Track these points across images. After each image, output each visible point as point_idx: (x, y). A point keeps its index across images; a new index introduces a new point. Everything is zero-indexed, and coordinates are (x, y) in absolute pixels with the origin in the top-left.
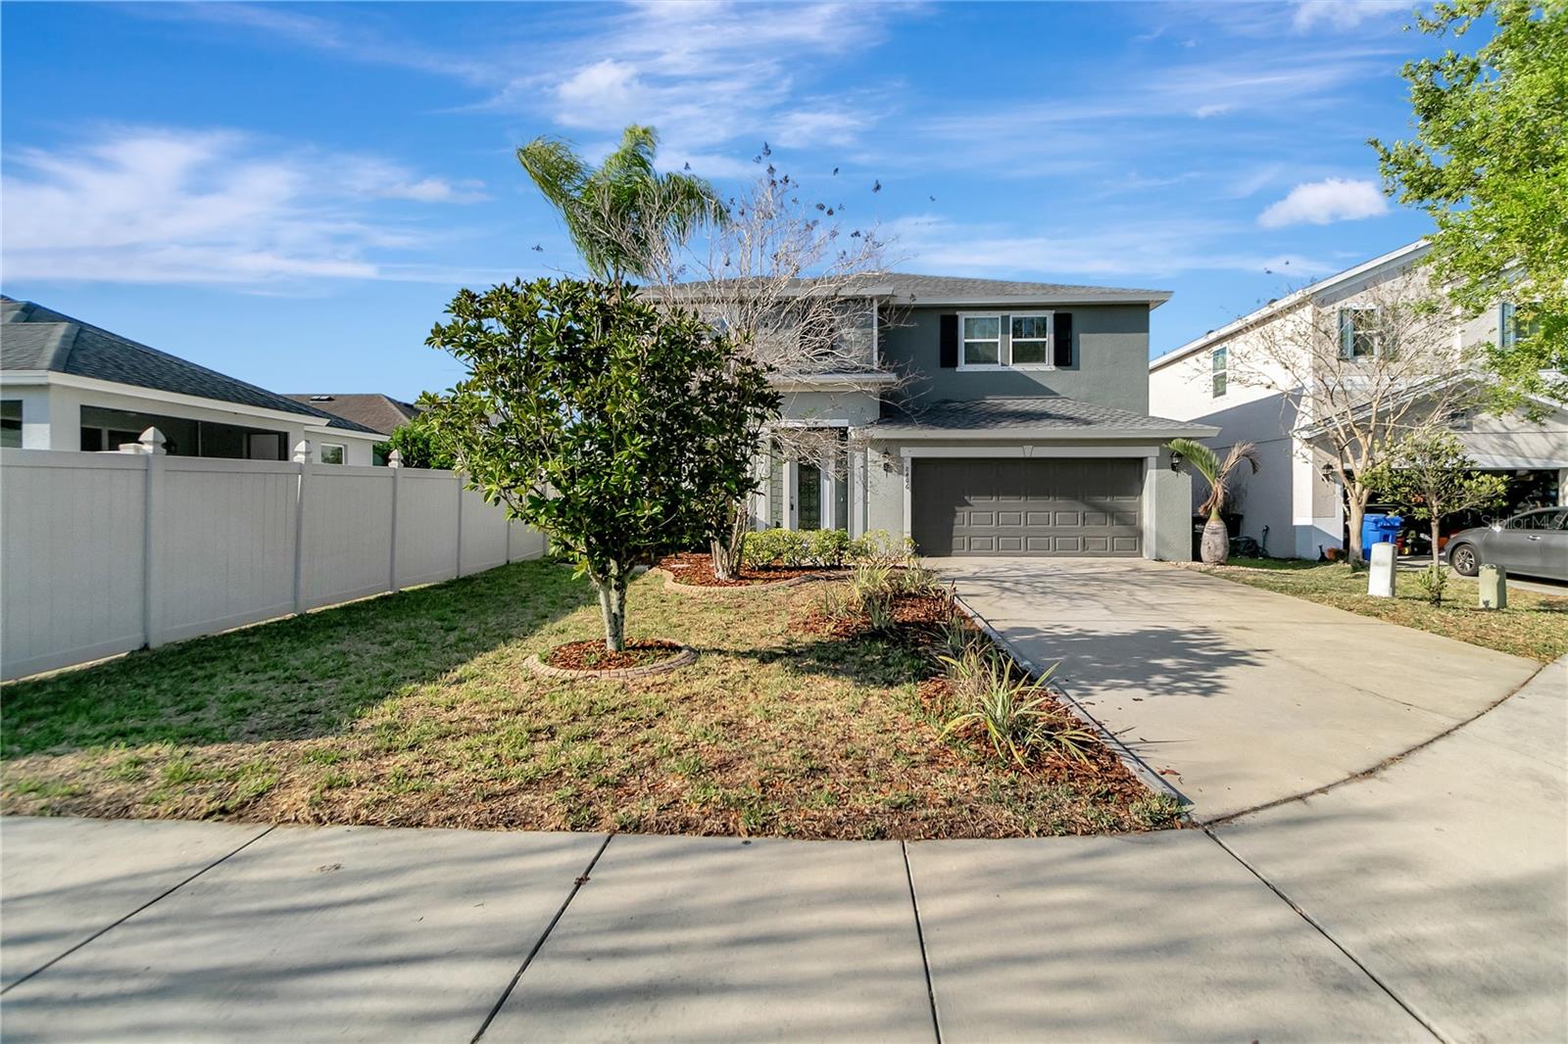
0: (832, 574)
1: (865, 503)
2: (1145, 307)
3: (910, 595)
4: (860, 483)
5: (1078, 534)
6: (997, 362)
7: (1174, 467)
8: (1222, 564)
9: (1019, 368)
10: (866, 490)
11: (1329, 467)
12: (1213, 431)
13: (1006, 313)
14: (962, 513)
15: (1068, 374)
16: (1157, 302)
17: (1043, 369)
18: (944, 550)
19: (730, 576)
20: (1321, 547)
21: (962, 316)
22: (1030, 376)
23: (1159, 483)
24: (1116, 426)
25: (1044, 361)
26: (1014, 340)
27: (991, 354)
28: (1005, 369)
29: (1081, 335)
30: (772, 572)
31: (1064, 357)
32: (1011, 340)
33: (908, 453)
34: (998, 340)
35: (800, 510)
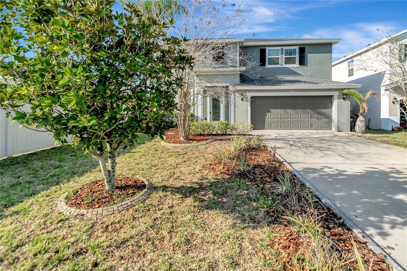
0: (223, 137)
1: (235, 112)
2: (330, 44)
3: (254, 148)
4: (233, 104)
5: (309, 122)
6: (279, 64)
7: (344, 99)
8: (364, 133)
9: (287, 66)
10: (235, 107)
11: (395, 99)
12: (359, 86)
13: (282, 47)
14: (268, 115)
15: (303, 68)
16: (335, 42)
17: (295, 66)
18: (262, 127)
19: (185, 139)
20: (392, 126)
21: (267, 49)
22: (291, 69)
23: (338, 104)
24: (323, 85)
25: (295, 63)
26: (285, 56)
27: (277, 62)
28: (282, 66)
29: (308, 54)
30: (202, 137)
31: (302, 62)
32: (284, 57)
33: (249, 95)
34: (280, 57)
35: (213, 114)
